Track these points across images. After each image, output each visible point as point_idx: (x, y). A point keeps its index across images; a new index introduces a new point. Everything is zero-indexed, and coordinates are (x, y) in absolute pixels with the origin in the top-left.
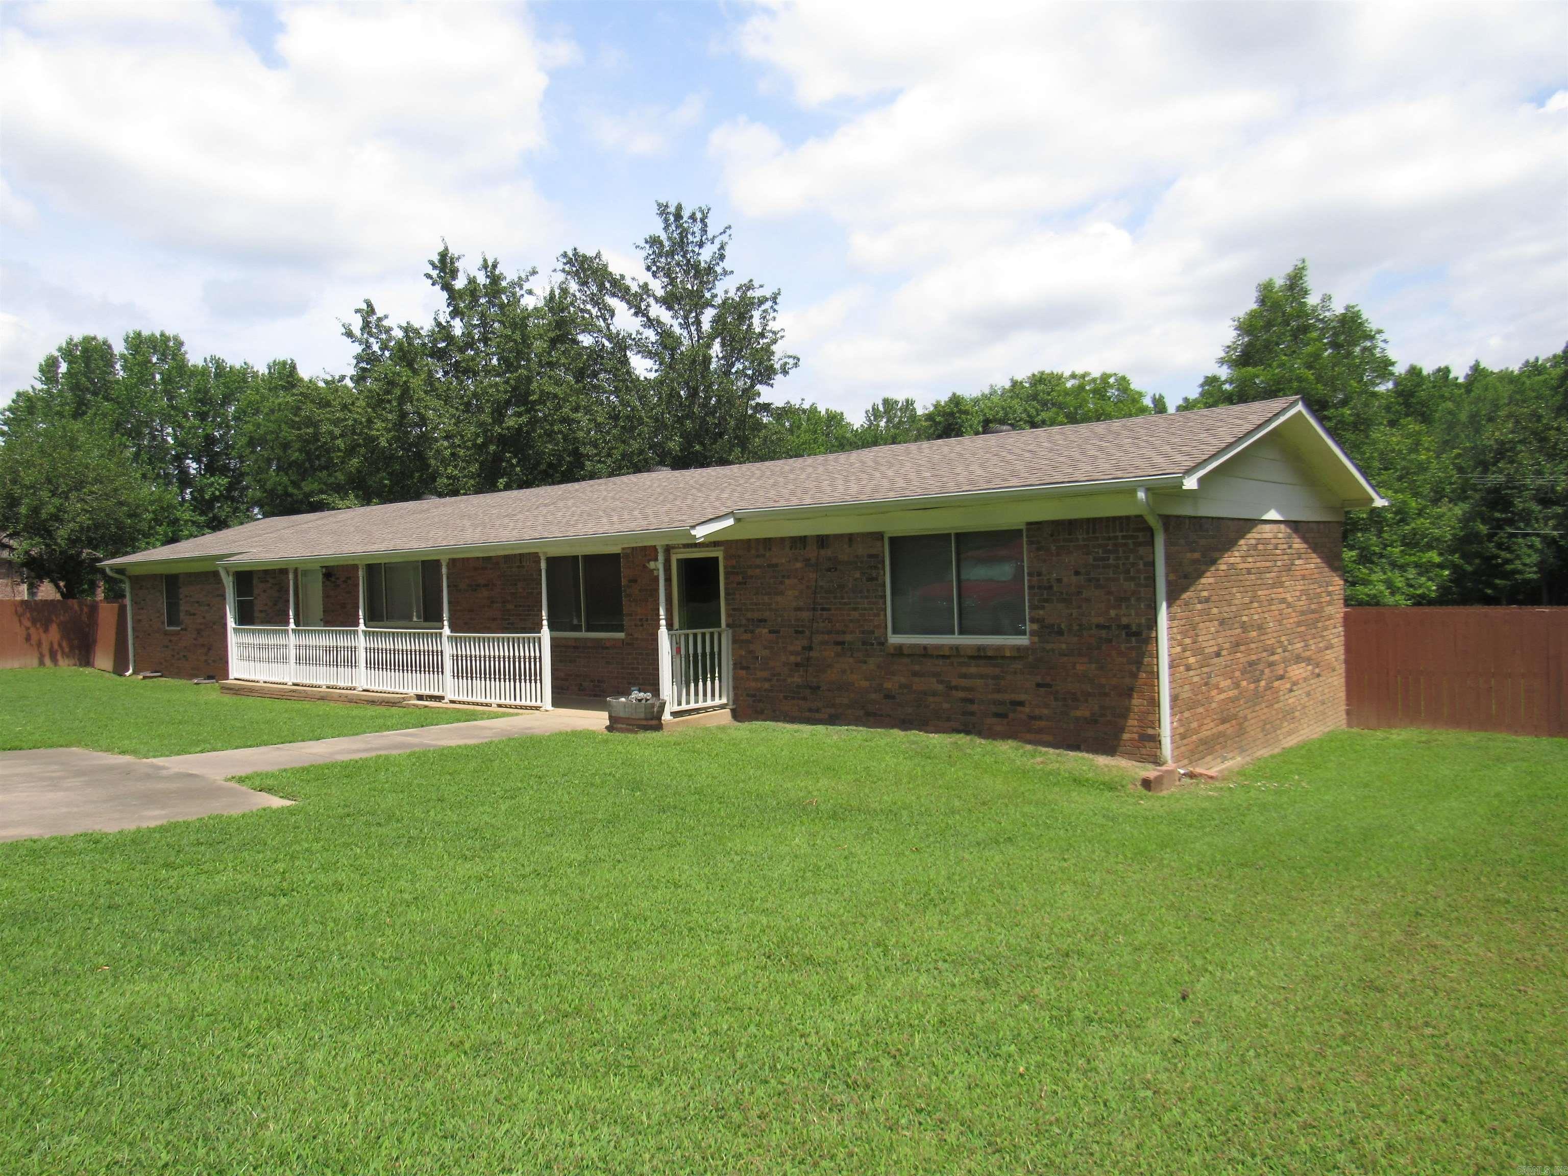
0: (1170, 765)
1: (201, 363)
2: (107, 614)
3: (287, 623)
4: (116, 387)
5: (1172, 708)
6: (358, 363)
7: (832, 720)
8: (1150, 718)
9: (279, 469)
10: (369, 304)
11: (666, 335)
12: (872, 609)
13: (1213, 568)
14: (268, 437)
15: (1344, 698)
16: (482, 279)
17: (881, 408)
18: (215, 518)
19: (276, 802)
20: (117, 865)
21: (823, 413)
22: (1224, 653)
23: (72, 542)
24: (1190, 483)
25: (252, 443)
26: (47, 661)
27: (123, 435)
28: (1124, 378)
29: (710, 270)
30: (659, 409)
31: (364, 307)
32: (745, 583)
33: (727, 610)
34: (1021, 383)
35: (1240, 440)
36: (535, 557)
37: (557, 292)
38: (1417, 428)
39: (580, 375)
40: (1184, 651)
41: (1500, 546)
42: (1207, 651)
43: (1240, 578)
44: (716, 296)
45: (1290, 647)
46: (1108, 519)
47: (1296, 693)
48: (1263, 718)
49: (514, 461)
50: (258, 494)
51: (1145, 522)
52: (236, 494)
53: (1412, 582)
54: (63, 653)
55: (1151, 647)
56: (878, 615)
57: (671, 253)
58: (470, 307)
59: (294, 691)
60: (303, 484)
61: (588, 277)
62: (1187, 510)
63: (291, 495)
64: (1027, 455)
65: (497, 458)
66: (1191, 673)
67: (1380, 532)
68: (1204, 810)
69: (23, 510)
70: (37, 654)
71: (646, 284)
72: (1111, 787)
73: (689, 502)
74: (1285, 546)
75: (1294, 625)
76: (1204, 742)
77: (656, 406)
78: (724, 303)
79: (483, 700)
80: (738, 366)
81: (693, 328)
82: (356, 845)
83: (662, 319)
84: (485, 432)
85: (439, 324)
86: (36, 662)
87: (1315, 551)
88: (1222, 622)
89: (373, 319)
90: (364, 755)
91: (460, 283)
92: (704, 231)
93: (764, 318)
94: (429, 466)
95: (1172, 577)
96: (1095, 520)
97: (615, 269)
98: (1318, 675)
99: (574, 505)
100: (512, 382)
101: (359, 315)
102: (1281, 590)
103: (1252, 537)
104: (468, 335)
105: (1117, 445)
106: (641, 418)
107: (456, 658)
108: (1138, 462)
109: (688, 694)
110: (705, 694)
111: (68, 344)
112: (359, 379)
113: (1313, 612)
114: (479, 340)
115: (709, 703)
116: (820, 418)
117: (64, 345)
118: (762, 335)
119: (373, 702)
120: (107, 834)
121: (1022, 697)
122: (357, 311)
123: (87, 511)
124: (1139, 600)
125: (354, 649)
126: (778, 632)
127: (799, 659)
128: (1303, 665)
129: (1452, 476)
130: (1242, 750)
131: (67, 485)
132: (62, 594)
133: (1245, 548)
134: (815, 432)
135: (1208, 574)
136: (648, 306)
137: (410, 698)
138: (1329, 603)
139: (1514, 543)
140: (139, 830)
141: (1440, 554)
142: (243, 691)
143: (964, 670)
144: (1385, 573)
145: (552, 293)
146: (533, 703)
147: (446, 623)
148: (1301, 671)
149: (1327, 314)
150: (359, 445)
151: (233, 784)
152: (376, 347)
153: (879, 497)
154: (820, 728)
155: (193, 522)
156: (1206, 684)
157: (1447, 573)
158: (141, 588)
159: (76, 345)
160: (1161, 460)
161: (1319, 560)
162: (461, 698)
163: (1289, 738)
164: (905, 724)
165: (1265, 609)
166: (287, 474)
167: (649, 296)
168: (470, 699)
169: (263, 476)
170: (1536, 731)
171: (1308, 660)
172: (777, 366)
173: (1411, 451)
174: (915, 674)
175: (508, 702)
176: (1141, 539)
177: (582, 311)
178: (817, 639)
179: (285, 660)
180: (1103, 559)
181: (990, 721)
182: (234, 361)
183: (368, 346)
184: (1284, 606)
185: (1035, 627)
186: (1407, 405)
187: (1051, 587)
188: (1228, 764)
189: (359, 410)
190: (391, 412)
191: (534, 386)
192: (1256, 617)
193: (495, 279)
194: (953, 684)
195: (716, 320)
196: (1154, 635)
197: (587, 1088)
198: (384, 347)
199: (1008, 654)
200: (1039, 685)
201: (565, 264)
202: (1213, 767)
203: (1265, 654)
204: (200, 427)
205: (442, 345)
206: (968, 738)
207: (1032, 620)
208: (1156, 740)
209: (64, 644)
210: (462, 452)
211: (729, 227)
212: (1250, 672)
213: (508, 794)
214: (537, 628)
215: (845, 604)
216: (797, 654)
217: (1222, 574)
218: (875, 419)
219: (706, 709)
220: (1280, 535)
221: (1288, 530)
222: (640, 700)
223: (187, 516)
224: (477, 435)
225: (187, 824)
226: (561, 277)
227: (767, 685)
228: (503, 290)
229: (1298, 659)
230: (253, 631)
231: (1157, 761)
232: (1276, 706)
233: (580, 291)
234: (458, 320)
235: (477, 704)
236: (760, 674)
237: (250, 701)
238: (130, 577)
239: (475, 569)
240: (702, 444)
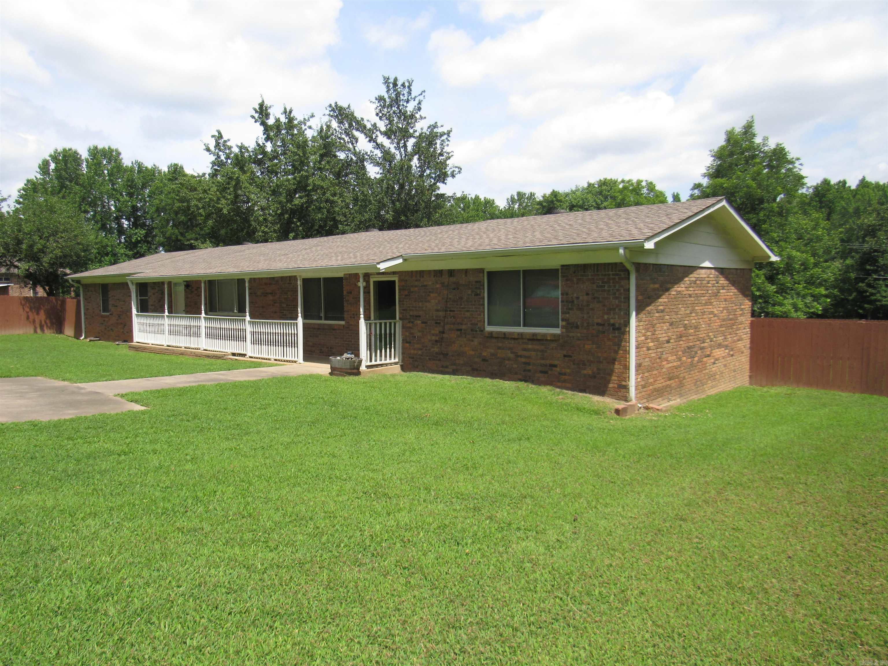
0: (634, 401)
1: (130, 165)
2: (70, 304)
3: (164, 312)
4: (82, 177)
5: (637, 371)
6: (213, 166)
7: (454, 372)
8: (624, 375)
9: (174, 225)
10: (219, 133)
11: (386, 153)
12: (477, 311)
13: (667, 294)
14: (167, 207)
15: (748, 369)
16: (283, 119)
17: (516, 197)
18: (138, 252)
19: (138, 407)
20: (42, 438)
21: (483, 199)
22: (672, 341)
23: (51, 265)
24: (649, 245)
25: (158, 210)
26: (39, 330)
27: (86, 205)
28: (651, 183)
29: (412, 116)
30: (380, 196)
31: (217, 134)
32: (409, 295)
33: (399, 310)
34: (593, 184)
35: (683, 221)
36: (295, 278)
37: (325, 127)
38: (817, 216)
39: (338, 175)
40: (646, 339)
41: (869, 285)
42: (661, 339)
43: (684, 299)
44: (416, 131)
45: (714, 339)
46: (605, 264)
47: (718, 365)
48: (696, 378)
49: (298, 224)
50: (162, 239)
51: (624, 266)
52: (150, 239)
53: (809, 305)
54: (47, 326)
55: (626, 337)
56: (480, 315)
57: (391, 106)
58: (276, 136)
59: (167, 349)
60: (187, 234)
61: (343, 119)
62: (651, 260)
63: (180, 240)
64: (567, 227)
65: (290, 221)
66: (650, 352)
67: (792, 275)
68: (644, 426)
69: (24, 246)
70: (33, 327)
71: (375, 124)
72: (597, 413)
73: (381, 249)
74: (714, 282)
75: (718, 327)
76: (656, 390)
77: (379, 193)
78: (421, 135)
79: (267, 357)
80: (428, 172)
81: (402, 150)
82: (172, 431)
83: (384, 144)
84: (282, 207)
85: (258, 145)
86: (32, 331)
87: (733, 285)
88: (671, 324)
89: (221, 141)
90: (191, 384)
91: (271, 121)
92: (410, 93)
93: (442, 144)
94: (251, 225)
95: (640, 298)
96: (598, 264)
97: (358, 115)
98: (732, 355)
99: (321, 250)
100: (298, 179)
101: (213, 139)
102: (711, 307)
103: (693, 276)
104: (274, 151)
105: (616, 222)
106: (370, 201)
107: (253, 333)
108: (624, 233)
109: (376, 356)
110: (386, 356)
111: (55, 152)
112: (213, 175)
113: (731, 319)
114: (281, 154)
115: (388, 361)
116: (480, 203)
117: (53, 153)
118: (441, 154)
119: (208, 356)
120: (41, 422)
121: (556, 362)
122: (213, 136)
123: (60, 248)
124: (620, 310)
125: (199, 327)
126: (426, 323)
127: (437, 338)
128: (723, 349)
129: (837, 244)
130: (681, 395)
131: (48, 233)
132: (48, 294)
133: (688, 282)
134: (478, 210)
135: (664, 297)
136: (377, 136)
137: (228, 355)
138: (741, 315)
139: (877, 284)
140: (59, 420)
141: (827, 289)
142: (141, 349)
143: (525, 346)
144: (793, 299)
145: (322, 128)
146: (293, 359)
147: (247, 314)
148: (722, 352)
149: (766, 148)
150: (213, 213)
151: (118, 398)
152: (223, 158)
153: (481, 249)
154: (447, 377)
155: (126, 255)
156: (660, 358)
157: (829, 300)
158: (88, 291)
159: (59, 153)
160: (636, 232)
161: (736, 291)
162: (255, 355)
163: (711, 390)
164: (493, 375)
165: (700, 317)
166: (178, 229)
167: (377, 131)
168: (260, 356)
169: (164, 230)
170: (853, 390)
171: (726, 347)
172: (449, 173)
173: (814, 229)
174: (499, 348)
175: (280, 358)
176: (623, 276)
177: (340, 138)
178: (447, 327)
179: (162, 332)
180: (601, 286)
181: (538, 375)
182: (149, 164)
183: (219, 157)
184: (712, 316)
185: (564, 323)
186: (821, 202)
187: (573, 302)
188: (671, 403)
189: (212, 193)
190: (230, 194)
191: (310, 181)
192: (694, 321)
193: (291, 120)
194: (519, 354)
195: (415, 145)
196: (628, 330)
197: (237, 550)
198: (228, 158)
199: (549, 338)
200: (565, 356)
201: (330, 111)
202: (662, 404)
203: (698, 343)
204: (129, 201)
205: (260, 157)
206: (526, 384)
207: (563, 320)
208: (626, 388)
209: (48, 321)
210: (270, 218)
211: (424, 91)
212: (688, 352)
213: (263, 407)
214: (296, 318)
215: (463, 308)
216: (437, 335)
217: (673, 297)
218: (512, 204)
219: (386, 365)
220: (711, 276)
221: (717, 273)
222: (348, 359)
223: (122, 251)
224: (278, 209)
225: (86, 418)
226: (326, 119)
227: (420, 352)
228: (295, 126)
229: (720, 346)
230: (146, 316)
231: (626, 399)
232: (704, 372)
233: (339, 127)
234: (269, 143)
235: (264, 359)
236: (416, 346)
237: (143, 354)
238: (82, 285)
239: (266, 284)
240: (406, 216)
